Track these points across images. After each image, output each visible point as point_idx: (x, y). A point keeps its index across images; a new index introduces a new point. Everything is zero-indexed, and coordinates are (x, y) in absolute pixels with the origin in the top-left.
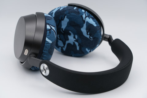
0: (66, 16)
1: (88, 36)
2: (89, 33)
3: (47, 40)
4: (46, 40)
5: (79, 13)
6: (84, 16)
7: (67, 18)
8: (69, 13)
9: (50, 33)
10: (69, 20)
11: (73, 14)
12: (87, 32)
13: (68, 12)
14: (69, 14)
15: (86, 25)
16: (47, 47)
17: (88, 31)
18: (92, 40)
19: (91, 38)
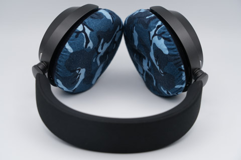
0: (134, 28)
4: (66, 46)
5: (147, 25)
6: (152, 33)
9: (77, 37)
11: (140, 25)
13: (137, 21)
14: (137, 25)
16: (64, 56)
17: (156, 59)
18: (163, 75)
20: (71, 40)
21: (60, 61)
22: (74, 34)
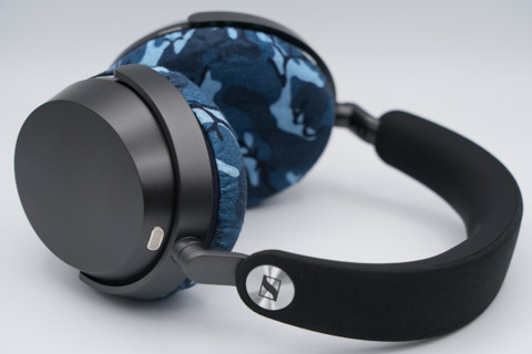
0: (208, 74)
1: (298, 130)
2: (300, 119)
3: (222, 167)
4: (220, 168)
5: (256, 49)
6: (278, 59)
7: (214, 77)
8: (219, 59)
9: (221, 137)
10: (224, 85)
11: (235, 59)
12: (296, 115)
13: (214, 56)
14: (219, 64)
15: (293, 89)
16: (230, 195)
17: (297, 110)
18: (312, 139)
19: (310, 131)
20: (220, 151)
21: (224, 212)
22: (214, 135)
